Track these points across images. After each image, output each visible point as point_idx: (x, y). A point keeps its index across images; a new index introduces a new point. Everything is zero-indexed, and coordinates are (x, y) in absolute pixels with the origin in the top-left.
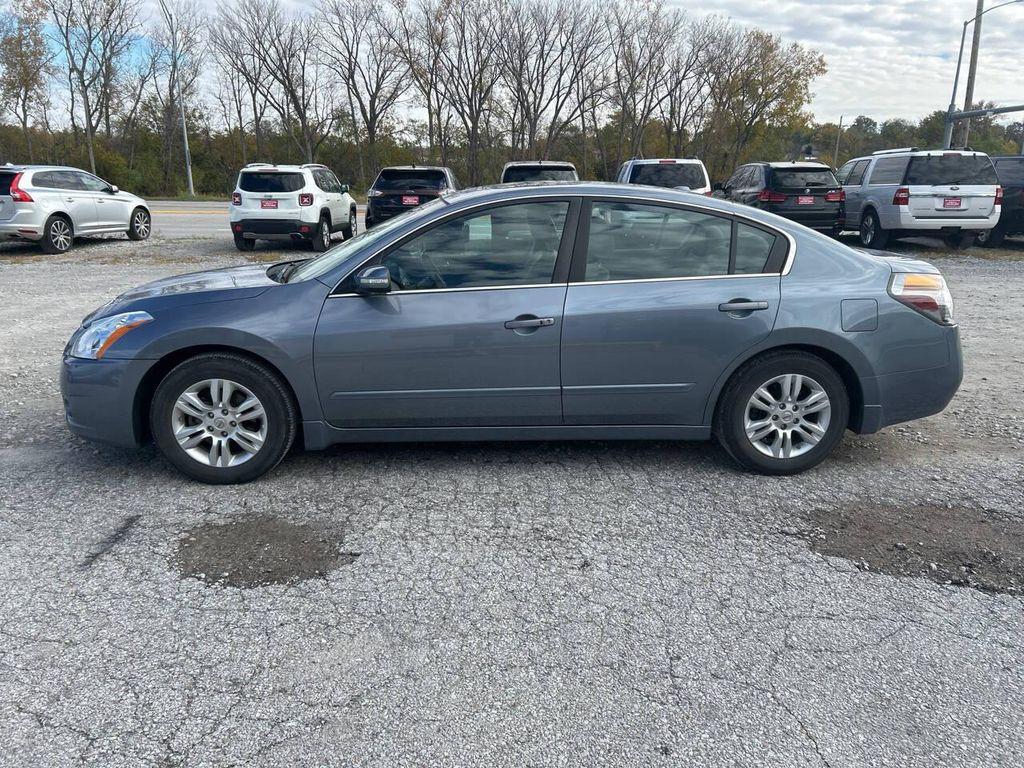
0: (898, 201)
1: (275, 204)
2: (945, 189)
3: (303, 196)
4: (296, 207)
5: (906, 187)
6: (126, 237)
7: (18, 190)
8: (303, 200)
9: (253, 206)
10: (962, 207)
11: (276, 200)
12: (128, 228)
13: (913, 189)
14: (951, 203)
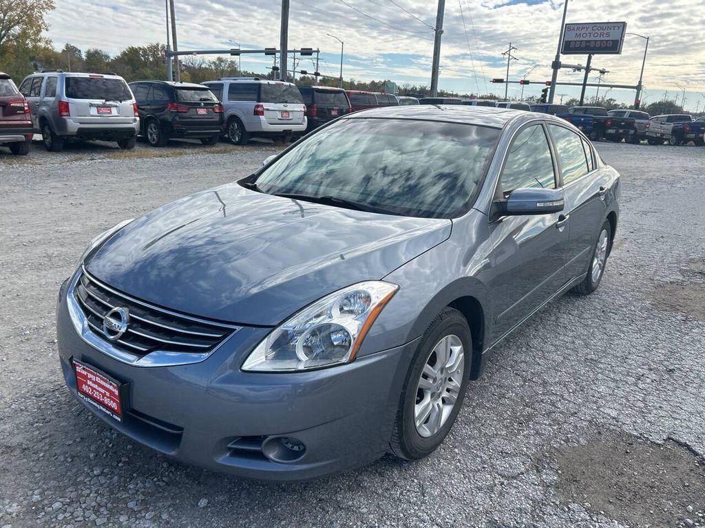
0: (257, 113)
2: (281, 106)
5: (261, 104)
10: (290, 118)
13: (266, 105)
14: (285, 114)
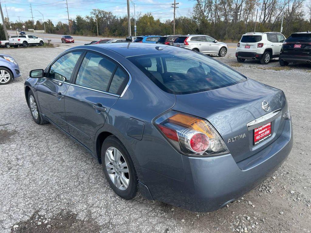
1: (249, 46)
3: (259, 44)
4: (256, 48)
6: (218, 55)
7: (186, 42)
8: (259, 46)
9: (243, 47)
11: (250, 45)
12: (218, 53)
